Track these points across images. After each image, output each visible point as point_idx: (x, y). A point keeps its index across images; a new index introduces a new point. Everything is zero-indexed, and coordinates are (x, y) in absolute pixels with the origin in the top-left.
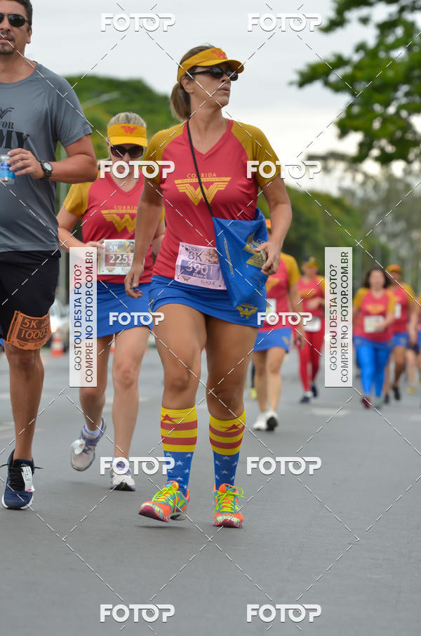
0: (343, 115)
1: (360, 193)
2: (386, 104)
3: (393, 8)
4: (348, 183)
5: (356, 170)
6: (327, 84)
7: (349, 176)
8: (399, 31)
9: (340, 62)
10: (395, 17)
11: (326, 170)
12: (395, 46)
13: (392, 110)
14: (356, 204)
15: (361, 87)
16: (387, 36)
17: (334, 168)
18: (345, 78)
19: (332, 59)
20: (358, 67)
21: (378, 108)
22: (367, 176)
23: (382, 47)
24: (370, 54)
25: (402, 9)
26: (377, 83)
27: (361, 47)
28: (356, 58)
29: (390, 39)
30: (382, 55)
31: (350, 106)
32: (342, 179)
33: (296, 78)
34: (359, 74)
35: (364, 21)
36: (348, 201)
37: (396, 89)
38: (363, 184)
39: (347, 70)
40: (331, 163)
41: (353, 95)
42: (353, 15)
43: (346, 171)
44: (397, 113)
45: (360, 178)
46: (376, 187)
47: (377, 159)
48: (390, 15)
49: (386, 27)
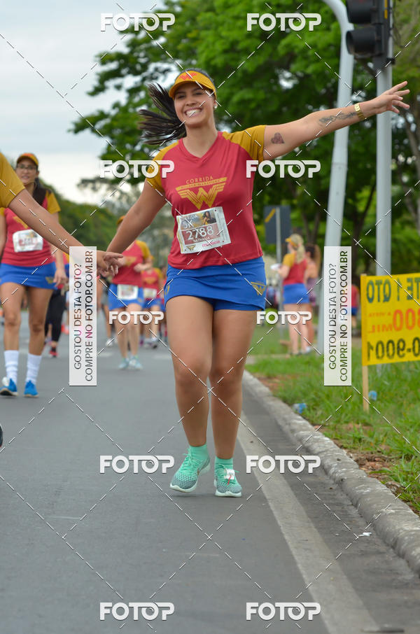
0: (105, 152)
1: (118, 205)
2: (135, 145)
3: (138, 79)
4: (109, 198)
5: (114, 189)
6: (93, 131)
7: (110, 193)
8: (142, 94)
9: (102, 115)
10: (139, 84)
11: (94, 189)
12: (139, 104)
13: (138, 148)
14: (115, 212)
15: (117, 132)
16: (134, 97)
17: (100, 188)
18: (105, 127)
19: (97, 114)
20: (114, 119)
21: (128, 146)
22: (122, 193)
23: (131, 105)
24: (122, 110)
25: (144, 79)
26: (127, 129)
27: (116, 105)
28: (113, 112)
29: (136, 100)
30: (131, 110)
31: (109, 146)
32: (105, 195)
33: (72, 127)
34: (115, 124)
35: (118, 87)
36: (110, 211)
37: (140, 133)
38: (120, 198)
39: (107, 121)
40: (98, 185)
41: (112, 138)
42: (111, 84)
43: (108, 189)
44: (142, 150)
45: (117, 194)
46: (129, 200)
47: (129, 181)
48: (136, 83)
49: (133, 92)
